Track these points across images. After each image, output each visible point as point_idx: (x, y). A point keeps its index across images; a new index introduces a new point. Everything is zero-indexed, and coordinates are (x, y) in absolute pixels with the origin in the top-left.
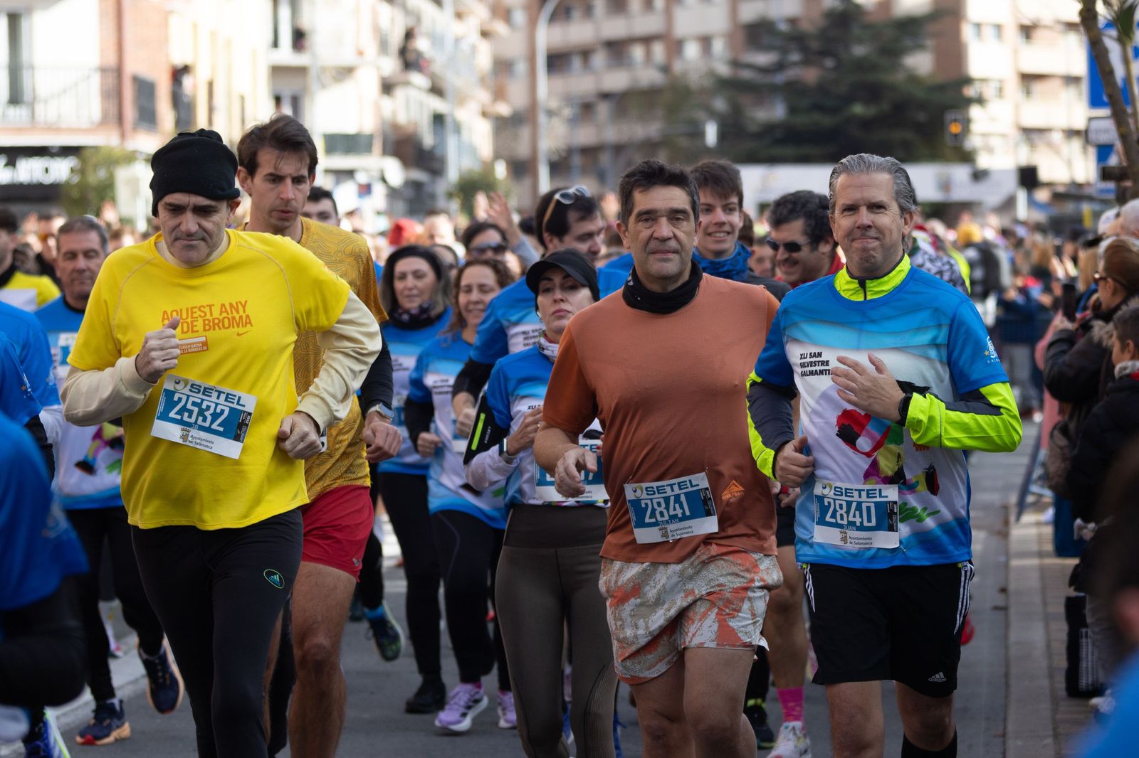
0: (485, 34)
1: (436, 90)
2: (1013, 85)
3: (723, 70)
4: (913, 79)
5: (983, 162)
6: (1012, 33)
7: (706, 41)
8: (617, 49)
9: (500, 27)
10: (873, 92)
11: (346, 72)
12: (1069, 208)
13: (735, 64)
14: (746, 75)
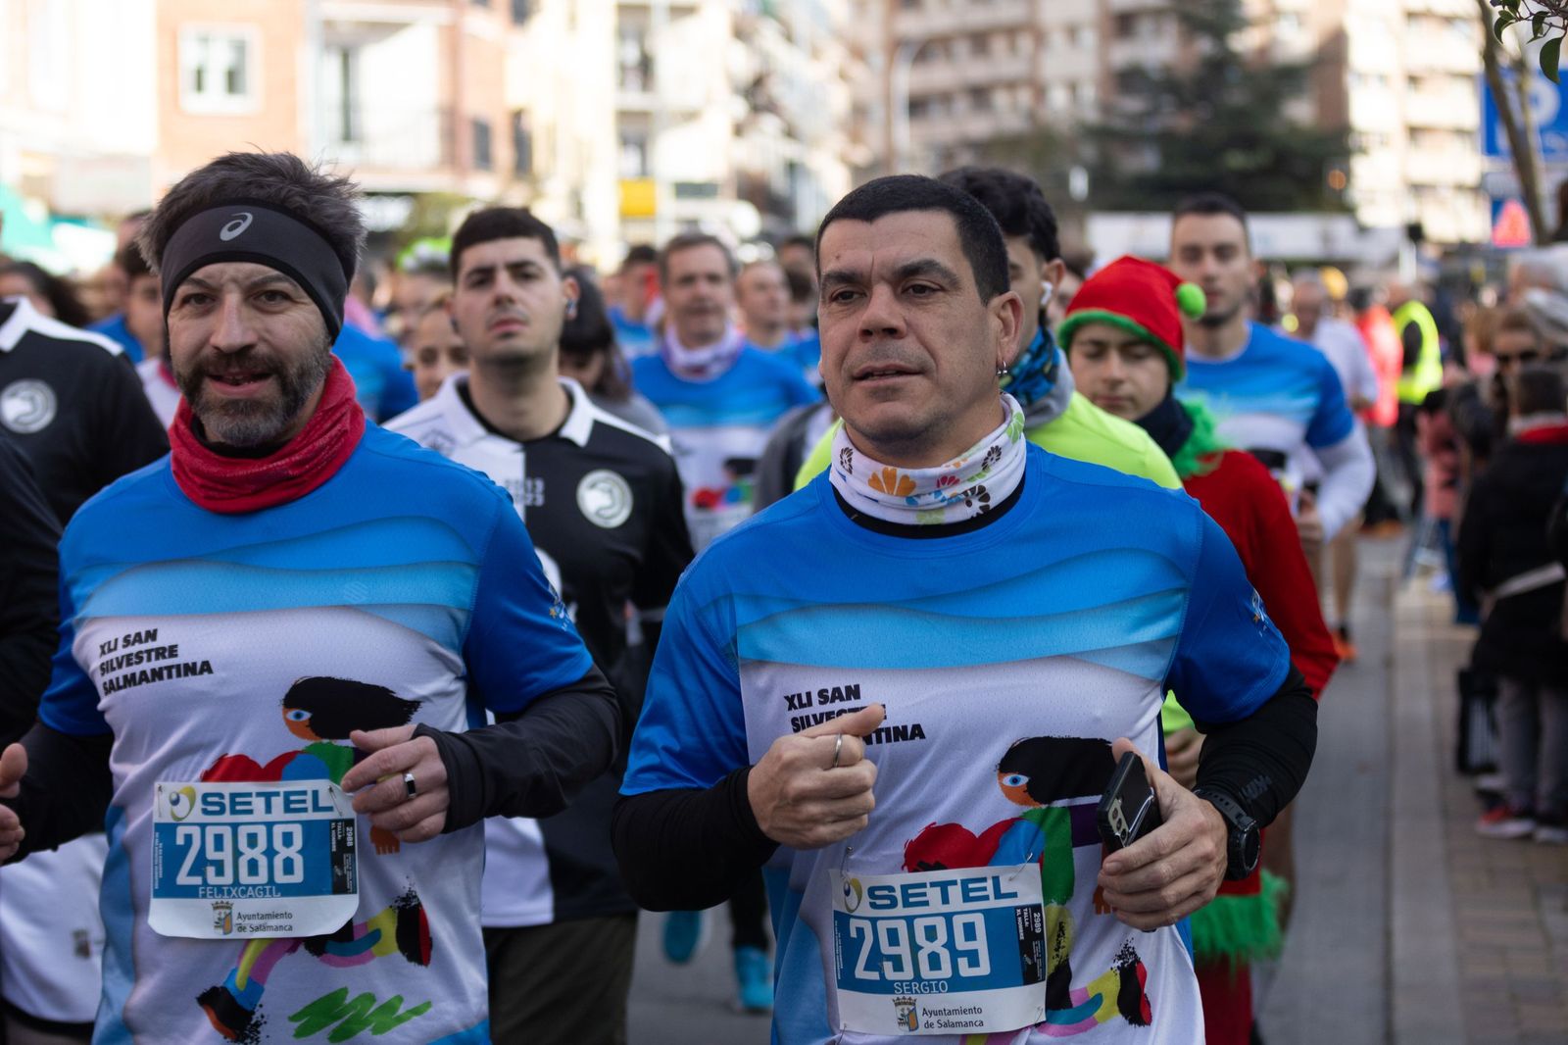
0: (843, 76)
1: (790, 133)
2: (1399, 137)
3: (1091, 115)
4: (1294, 129)
5: (1367, 215)
6: (1399, 83)
7: (1073, 87)
8: (980, 95)
9: (858, 71)
10: (1249, 141)
11: (690, 116)
12: (1456, 266)
13: (1106, 108)
14: (1118, 124)
